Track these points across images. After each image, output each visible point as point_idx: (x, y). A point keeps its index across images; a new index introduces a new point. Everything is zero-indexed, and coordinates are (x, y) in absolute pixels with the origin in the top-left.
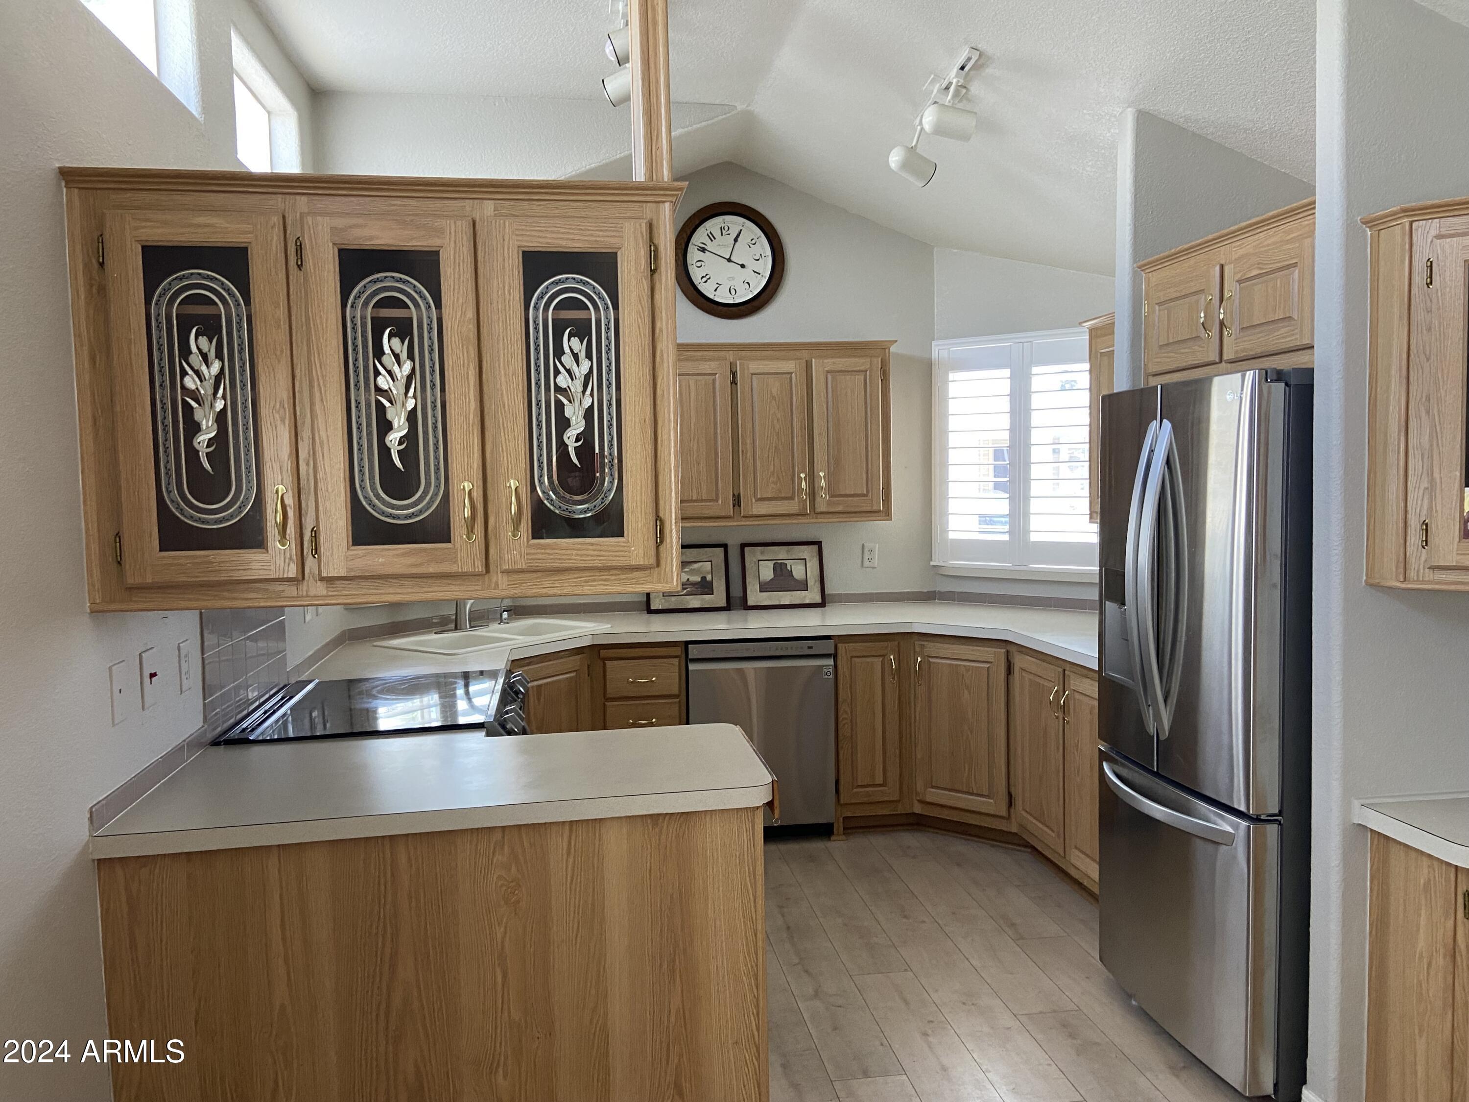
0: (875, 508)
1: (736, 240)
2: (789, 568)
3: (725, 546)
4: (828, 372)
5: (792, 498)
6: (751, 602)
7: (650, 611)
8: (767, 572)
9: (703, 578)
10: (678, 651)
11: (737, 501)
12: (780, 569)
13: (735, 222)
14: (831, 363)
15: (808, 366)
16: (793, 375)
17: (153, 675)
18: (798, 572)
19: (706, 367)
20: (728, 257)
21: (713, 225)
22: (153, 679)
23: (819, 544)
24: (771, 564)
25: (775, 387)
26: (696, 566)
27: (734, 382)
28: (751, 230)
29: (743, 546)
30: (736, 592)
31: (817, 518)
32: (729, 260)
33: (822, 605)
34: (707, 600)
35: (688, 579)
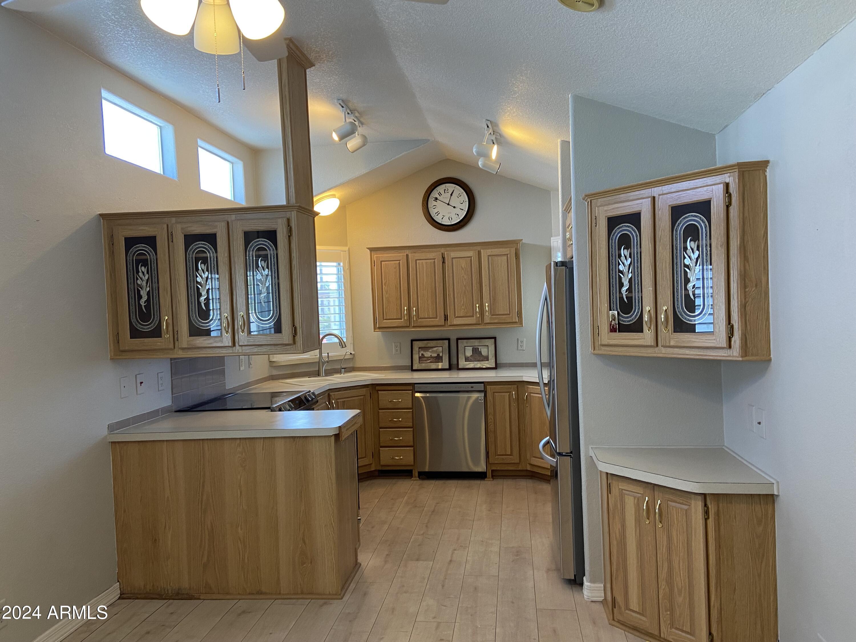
0: (514, 320)
1: (451, 195)
2: (480, 350)
3: (449, 340)
4: (489, 256)
5: (473, 316)
6: (460, 367)
7: (413, 370)
8: (469, 353)
9: (438, 355)
10: (411, 388)
11: (446, 318)
12: (476, 351)
13: (451, 187)
14: (489, 252)
15: (479, 253)
16: (472, 258)
17: (141, 383)
18: (484, 351)
19: (431, 255)
20: (448, 203)
21: (441, 188)
22: (142, 384)
23: (495, 338)
24: (471, 348)
25: (463, 263)
26: (435, 349)
27: (444, 262)
28: (459, 190)
29: (458, 339)
30: (454, 361)
31: (486, 326)
32: (448, 204)
33: (495, 368)
34: (440, 366)
35: (431, 355)
